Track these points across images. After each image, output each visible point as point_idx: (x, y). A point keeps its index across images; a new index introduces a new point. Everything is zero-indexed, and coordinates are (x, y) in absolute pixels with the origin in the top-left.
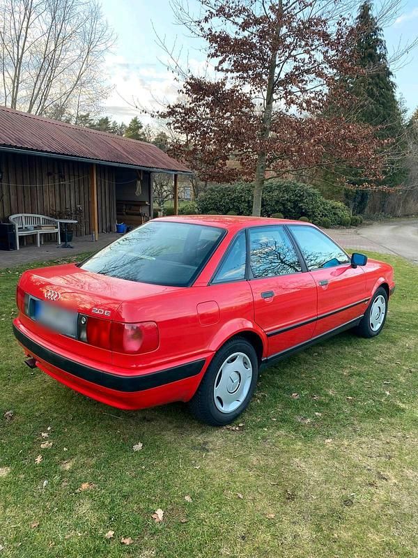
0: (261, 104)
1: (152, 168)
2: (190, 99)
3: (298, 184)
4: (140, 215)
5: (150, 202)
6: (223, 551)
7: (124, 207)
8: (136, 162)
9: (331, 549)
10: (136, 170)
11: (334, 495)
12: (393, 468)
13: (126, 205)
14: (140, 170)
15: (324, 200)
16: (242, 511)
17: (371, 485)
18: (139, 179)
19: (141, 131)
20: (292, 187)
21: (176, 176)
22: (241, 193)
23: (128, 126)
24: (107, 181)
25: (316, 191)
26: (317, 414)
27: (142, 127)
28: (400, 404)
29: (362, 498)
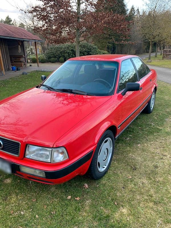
0: (75, 6)
1: (25, 39)
2: (43, 3)
3: (88, 44)
4: (21, 62)
5: (25, 56)
6: (118, 194)
7: (13, 59)
8: (17, 36)
9: (158, 185)
10: (17, 40)
11: (150, 165)
12: (167, 151)
13: (14, 57)
14: (19, 40)
15: (100, 51)
16: (118, 178)
17: (162, 159)
18: (19, 45)
19: (11, 23)
20: (86, 45)
21: (35, 42)
22: (64, 49)
23: (5, 20)
24: (4, 46)
25: (96, 47)
26: (130, 135)
27: (11, 21)
28: (159, 127)
29: (160, 164)
